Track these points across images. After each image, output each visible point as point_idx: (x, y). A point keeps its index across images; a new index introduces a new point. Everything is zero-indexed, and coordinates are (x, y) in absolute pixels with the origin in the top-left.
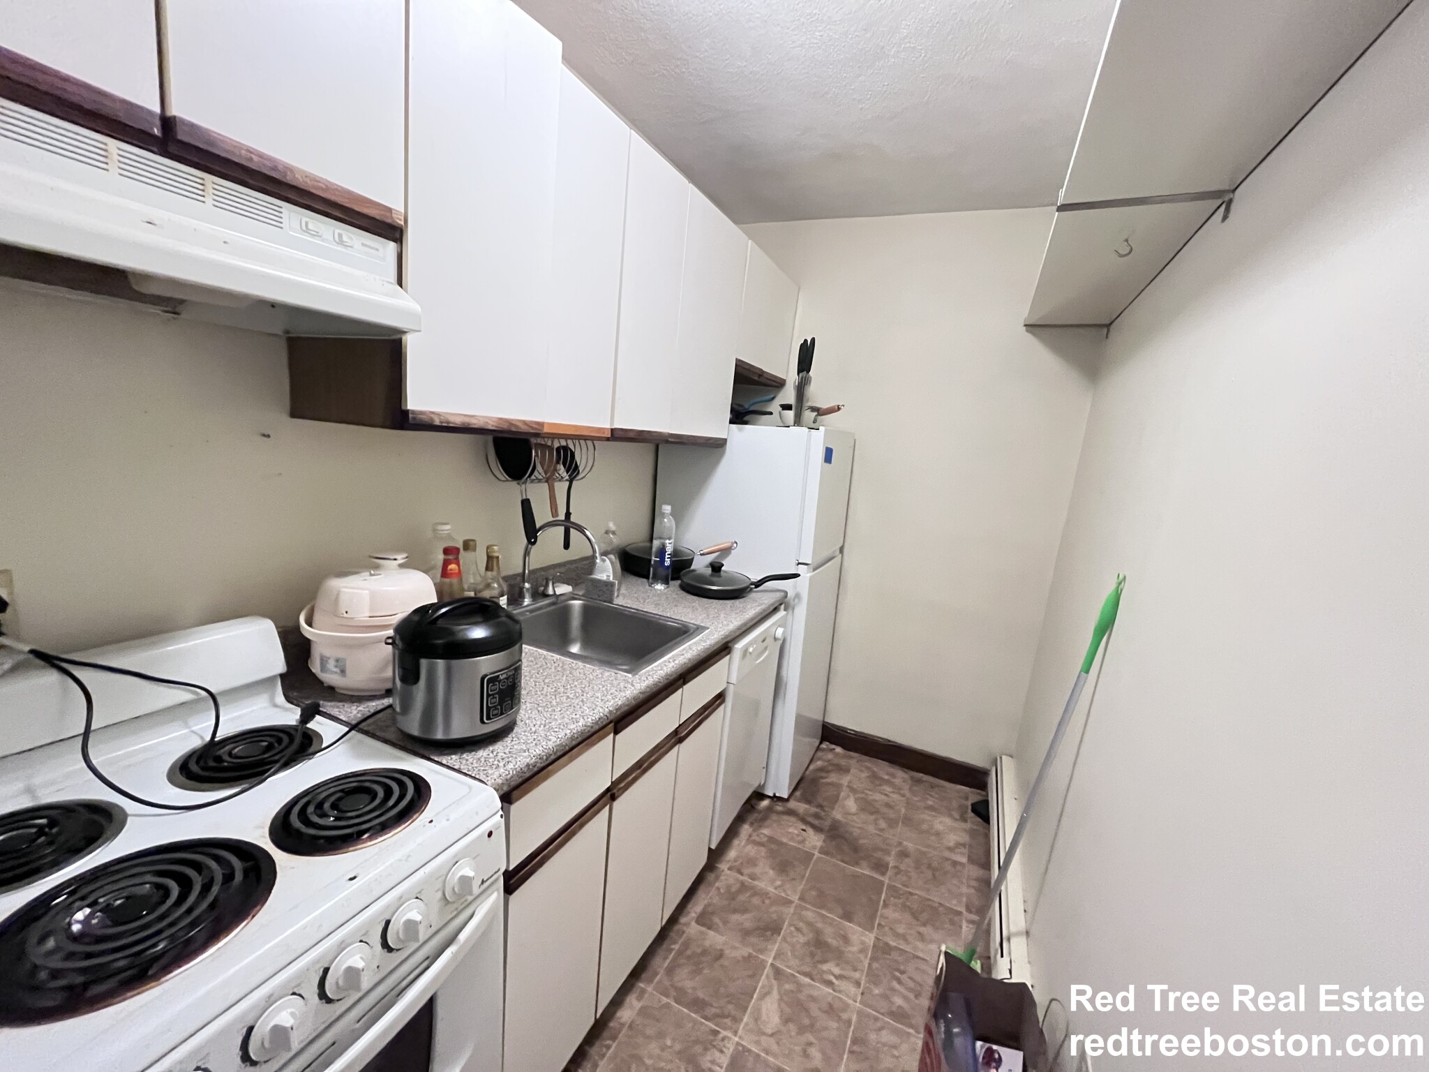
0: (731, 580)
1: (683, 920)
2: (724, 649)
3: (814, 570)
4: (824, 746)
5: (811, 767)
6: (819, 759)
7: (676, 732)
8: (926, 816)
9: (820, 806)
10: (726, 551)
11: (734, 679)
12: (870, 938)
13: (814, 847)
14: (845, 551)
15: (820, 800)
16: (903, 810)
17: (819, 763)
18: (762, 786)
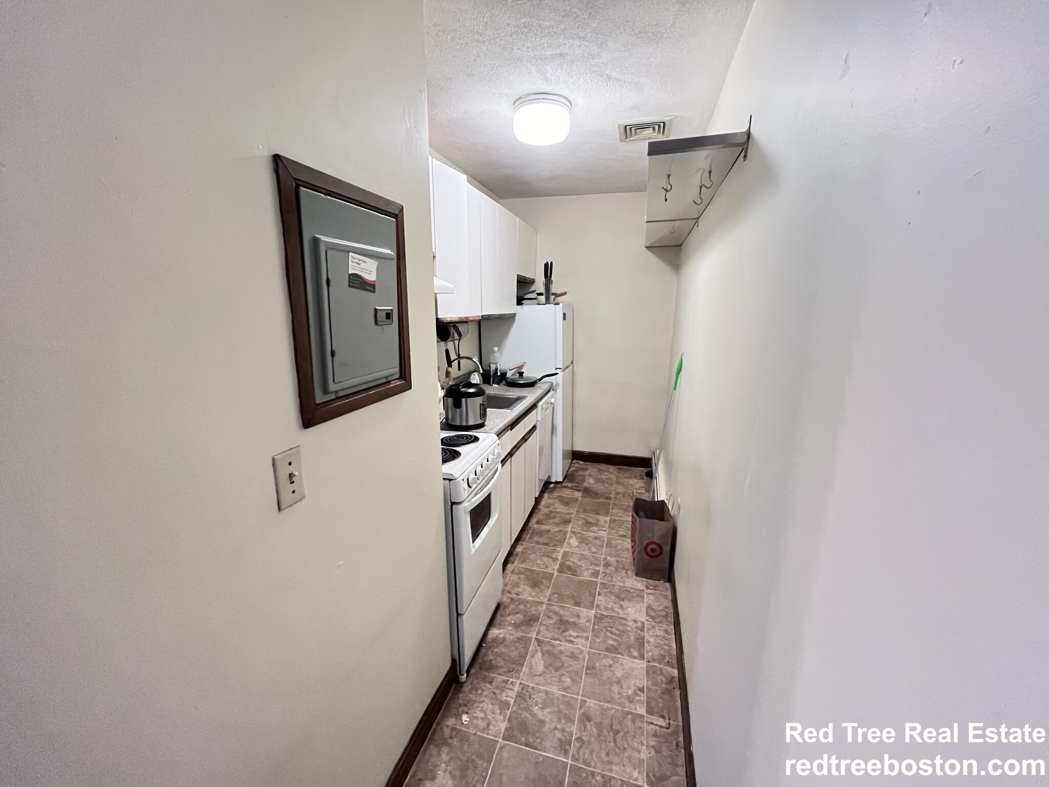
0: (528, 378)
1: (530, 524)
2: (534, 406)
3: (563, 371)
4: (574, 462)
5: (570, 470)
6: (572, 467)
7: (523, 438)
8: (626, 480)
9: (577, 483)
10: (521, 367)
11: (539, 419)
12: (608, 519)
13: (578, 496)
14: (574, 362)
15: (577, 481)
16: (615, 480)
17: (573, 469)
18: (549, 477)
